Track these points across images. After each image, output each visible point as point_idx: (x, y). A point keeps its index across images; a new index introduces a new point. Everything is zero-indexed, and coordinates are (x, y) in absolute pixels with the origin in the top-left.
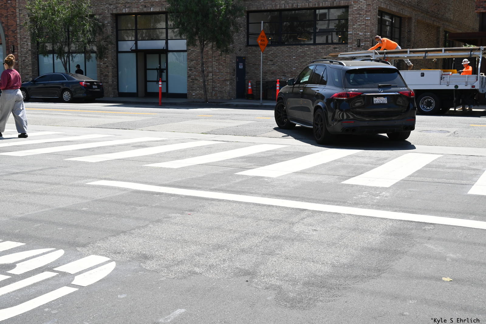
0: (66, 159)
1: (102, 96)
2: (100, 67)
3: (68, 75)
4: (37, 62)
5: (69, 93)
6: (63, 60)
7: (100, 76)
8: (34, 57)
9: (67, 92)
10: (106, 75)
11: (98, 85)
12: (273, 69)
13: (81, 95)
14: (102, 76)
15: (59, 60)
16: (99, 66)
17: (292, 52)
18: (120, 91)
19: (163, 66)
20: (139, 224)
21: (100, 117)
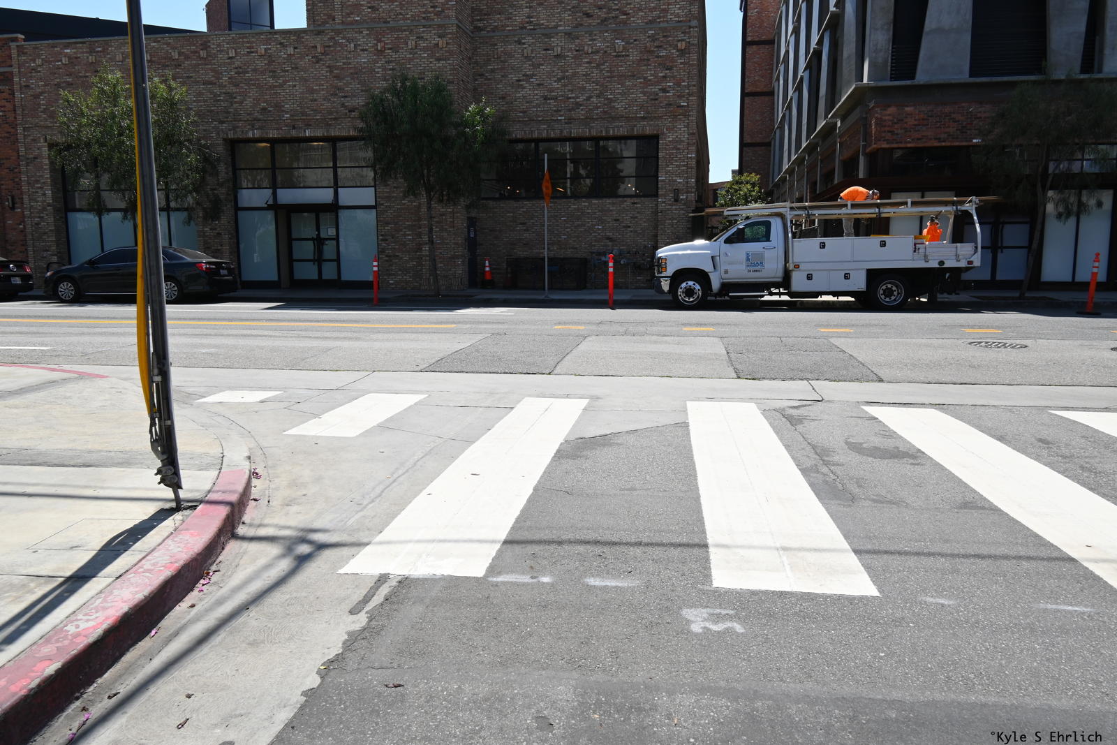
3: (166, 249)
4: (64, 227)
8: (58, 217)
10: (218, 251)
11: (229, 269)
12: (526, 238)
14: (209, 252)
17: (560, 209)
18: (244, 278)
19: (328, 234)
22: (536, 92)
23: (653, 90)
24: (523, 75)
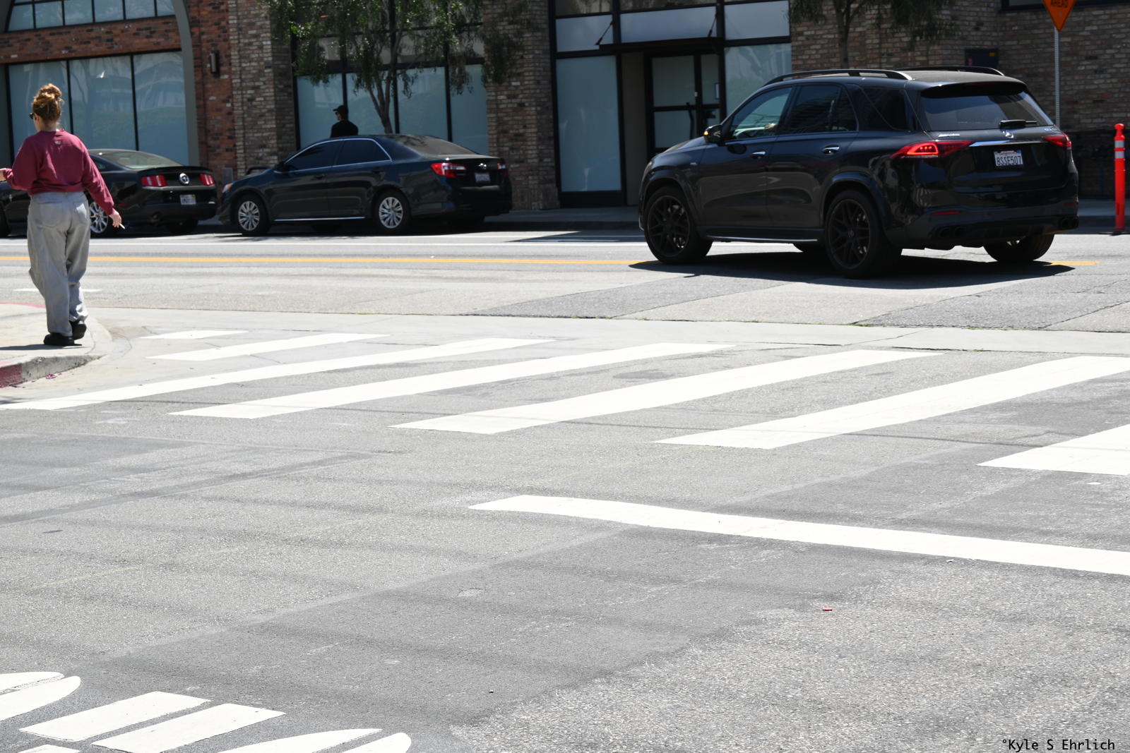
0: (398, 426)
1: (507, 207)
2: (498, 110)
3: (392, 141)
4: (291, 102)
5: (397, 201)
6: (376, 93)
7: (498, 139)
8: (281, 86)
9: (390, 199)
10: (519, 136)
11: (492, 172)
12: (1099, 88)
13: (438, 206)
14: (505, 139)
15: (363, 93)
16: (494, 107)
18: (565, 189)
19: (710, 97)
20: (654, 645)
21: (503, 280)
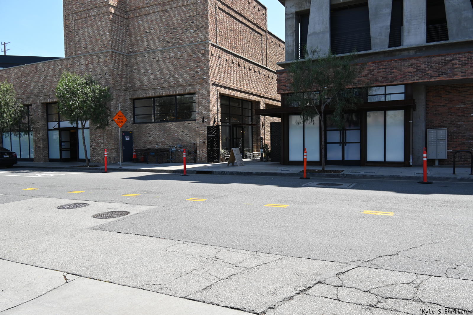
12: (150, 140)
17: (162, 127)
18: (50, 157)
22: (150, 77)
23: (193, 72)
24: (146, 70)
